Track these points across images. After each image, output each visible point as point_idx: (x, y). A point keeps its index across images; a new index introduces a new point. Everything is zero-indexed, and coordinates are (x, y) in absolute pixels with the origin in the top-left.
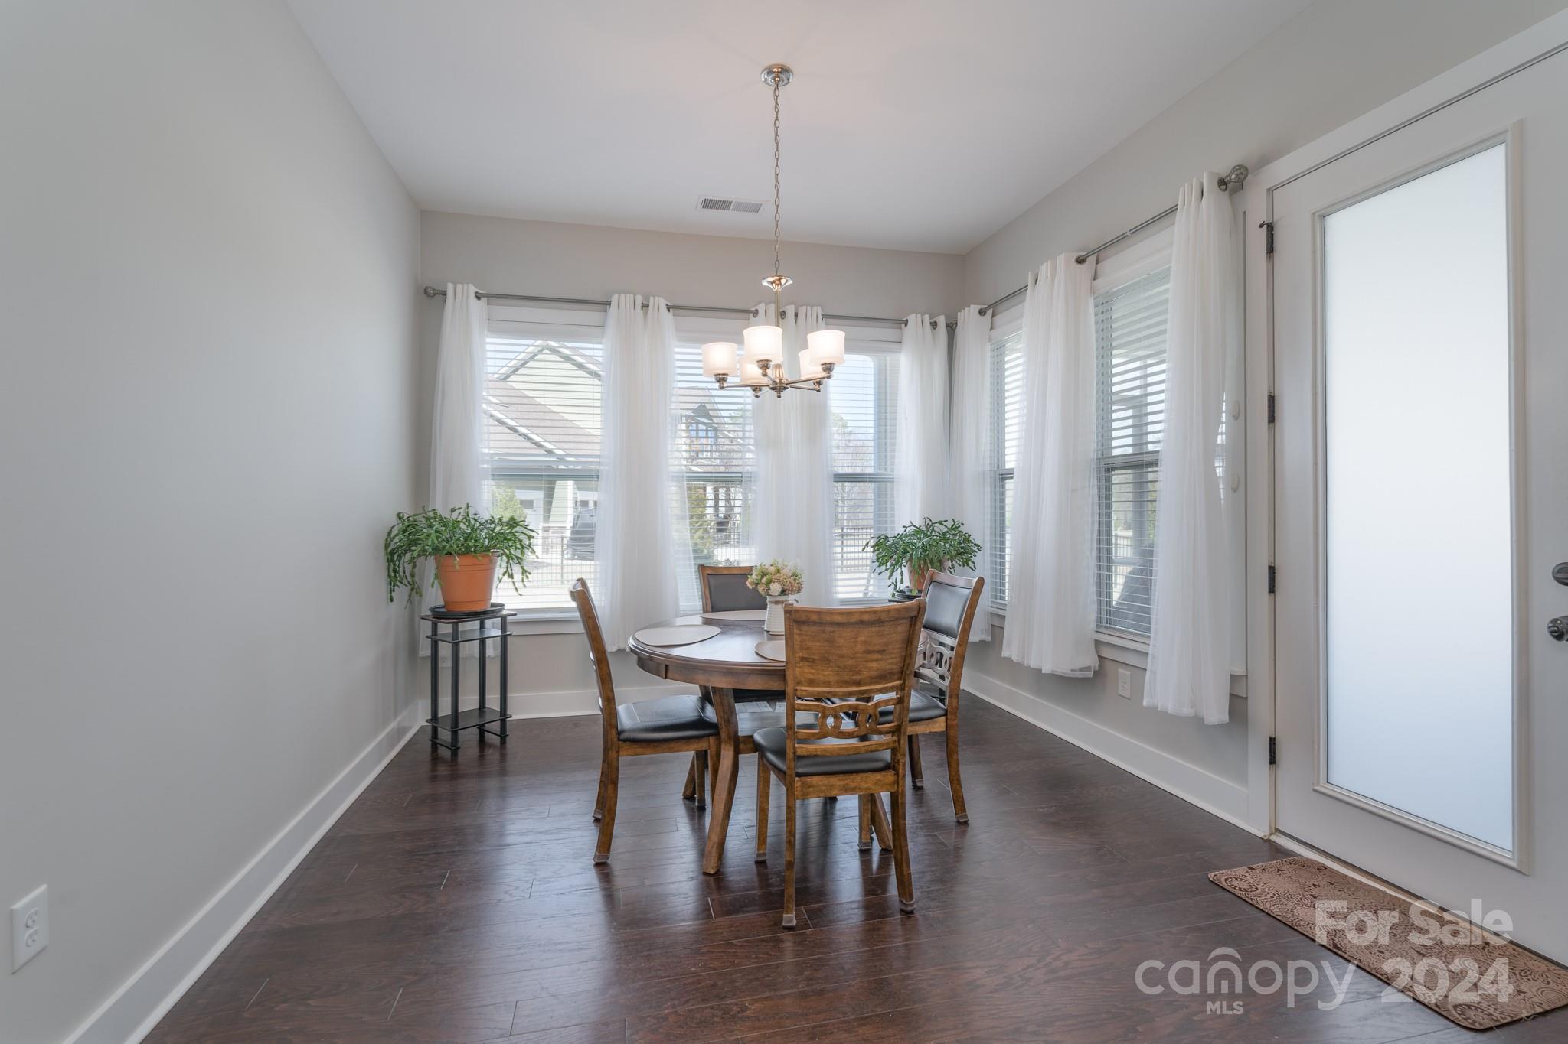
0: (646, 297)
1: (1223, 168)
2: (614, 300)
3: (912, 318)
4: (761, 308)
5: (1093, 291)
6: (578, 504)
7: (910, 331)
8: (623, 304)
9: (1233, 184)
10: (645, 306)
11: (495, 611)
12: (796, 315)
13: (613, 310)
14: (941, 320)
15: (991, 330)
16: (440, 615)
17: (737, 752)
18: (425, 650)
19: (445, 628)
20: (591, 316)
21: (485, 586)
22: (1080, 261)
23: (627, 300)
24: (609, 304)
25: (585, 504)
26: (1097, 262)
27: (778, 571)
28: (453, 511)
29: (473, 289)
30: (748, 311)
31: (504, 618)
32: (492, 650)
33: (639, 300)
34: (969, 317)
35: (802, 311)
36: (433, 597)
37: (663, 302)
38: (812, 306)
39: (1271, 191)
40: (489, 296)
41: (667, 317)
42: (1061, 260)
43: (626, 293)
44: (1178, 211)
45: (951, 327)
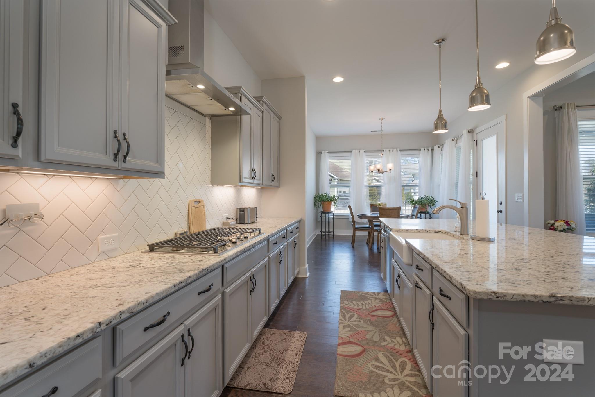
0: (360, 149)
1: (469, 129)
2: (353, 151)
3: (422, 149)
4: (385, 150)
5: (455, 147)
6: (338, 192)
7: (421, 151)
8: (355, 152)
9: (471, 131)
10: (359, 151)
11: (331, 212)
12: (393, 151)
13: (353, 153)
14: (430, 149)
15: (441, 151)
16: (322, 212)
17: (374, 232)
18: (319, 219)
19: (323, 215)
20: (348, 154)
21: (330, 207)
22: (453, 140)
23: (355, 151)
24: (352, 152)
25: (340, 192)
26: (457, 140)
27: (382, 204)
28: (324, 194)
29: (326, 151)
30: (381, 151)
31: (333, 214)
32: (331, 220)
33: (358, 151)
34: (436, 148)
35: (394, 150)
36: (321, 209)
37: (363, 151)
38: (396, 148)
39: (477, 134)
40: (328, 152)
41: (364, 154)
42: (449, 139)
43: (355, 149)
44: (463, 136)
45: (432, 150)
